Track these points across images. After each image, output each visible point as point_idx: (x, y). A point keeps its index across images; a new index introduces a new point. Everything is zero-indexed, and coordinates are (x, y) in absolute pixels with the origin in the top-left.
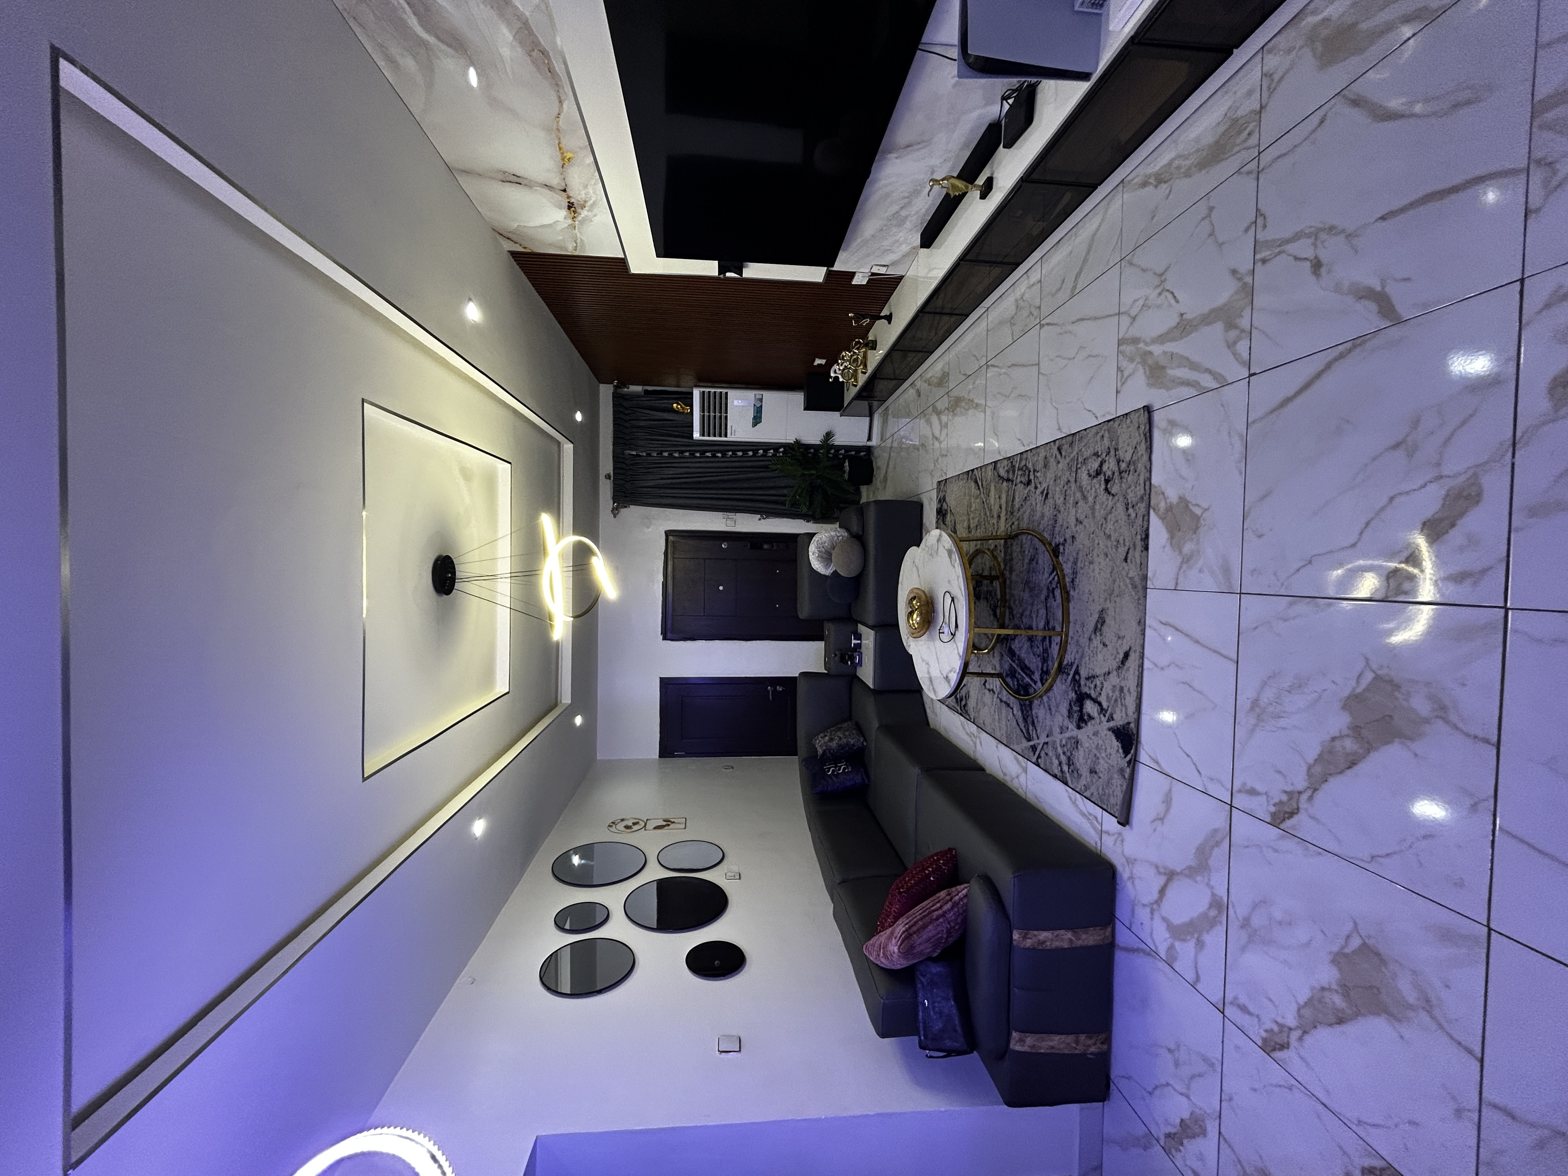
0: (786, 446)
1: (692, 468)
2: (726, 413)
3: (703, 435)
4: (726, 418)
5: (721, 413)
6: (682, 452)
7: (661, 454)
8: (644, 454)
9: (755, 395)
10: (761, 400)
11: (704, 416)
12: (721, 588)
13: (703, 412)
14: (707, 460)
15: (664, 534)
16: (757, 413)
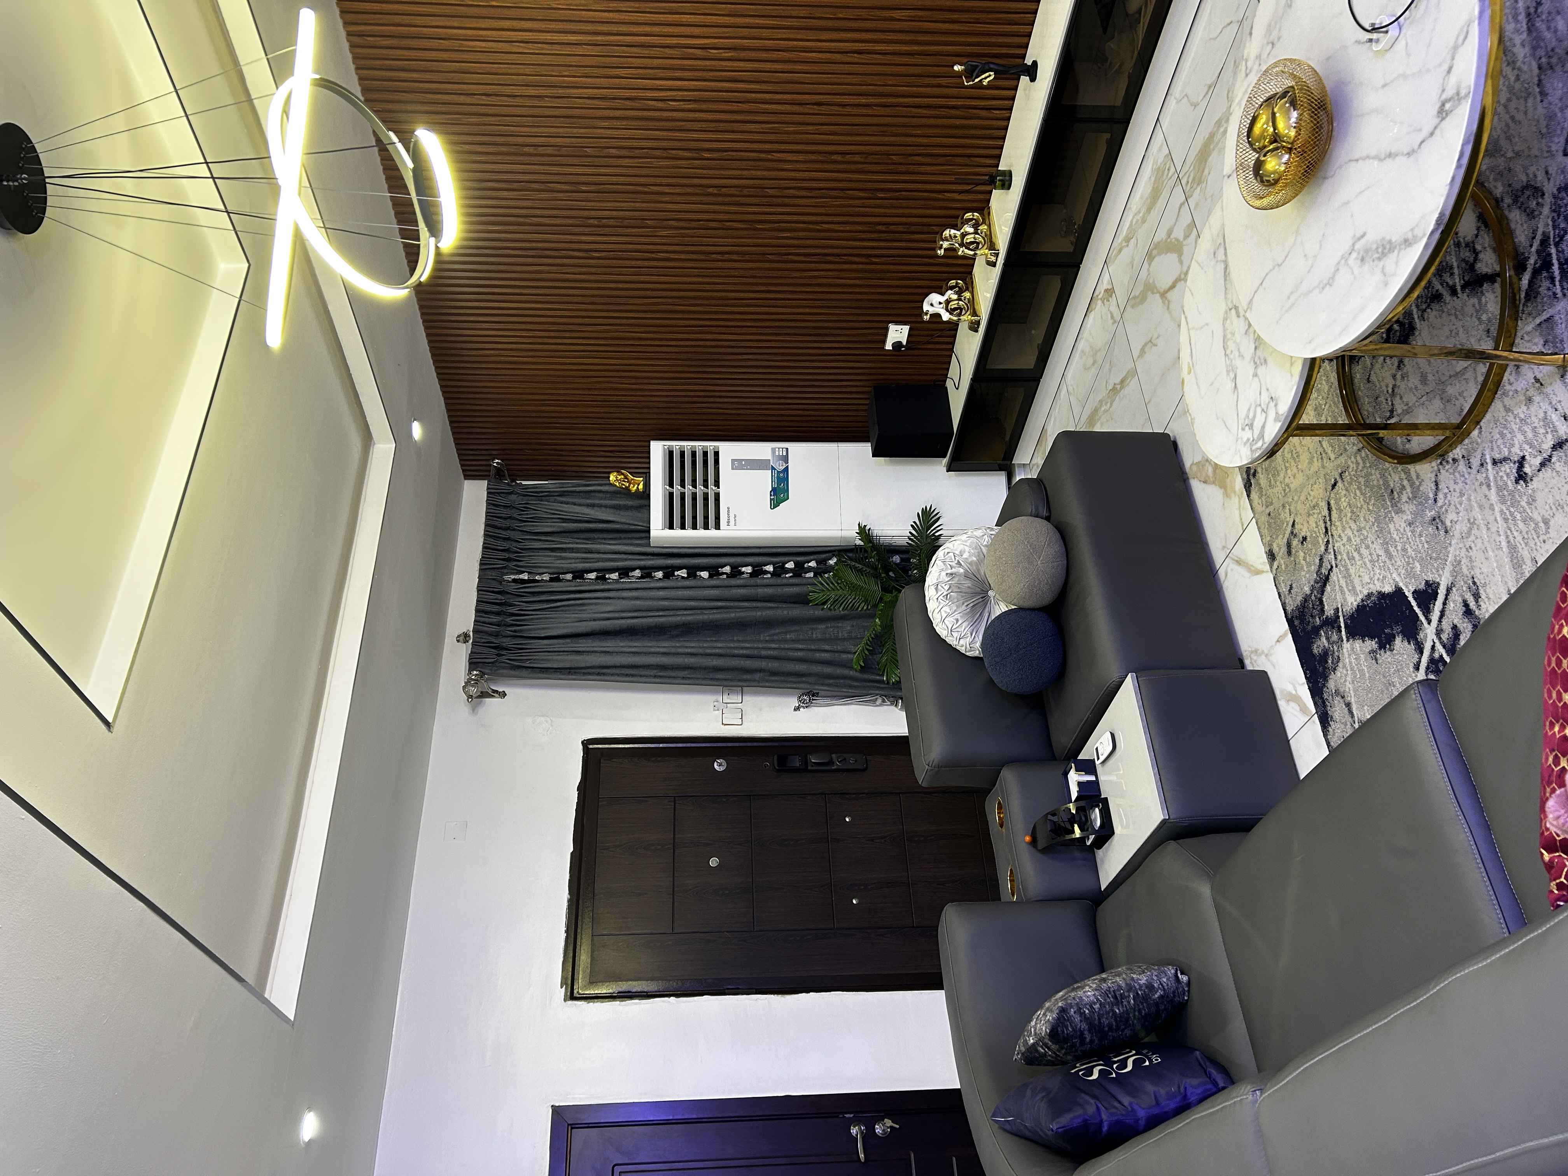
0: (843, 551)
1: (646, 599)
2: (717, 483)
3: (671, 527)
4: (717, 497)
5: (706, 486)
6: (625, 572)
7: (582, 577)
8: (546, 577)
9: (773, 450)
10: (786, 459)
11: (671, 495)
12: (714, 862)
13: (671, 485)
14: (680, 584)
15: (581, 747)
16: (779, 484)
